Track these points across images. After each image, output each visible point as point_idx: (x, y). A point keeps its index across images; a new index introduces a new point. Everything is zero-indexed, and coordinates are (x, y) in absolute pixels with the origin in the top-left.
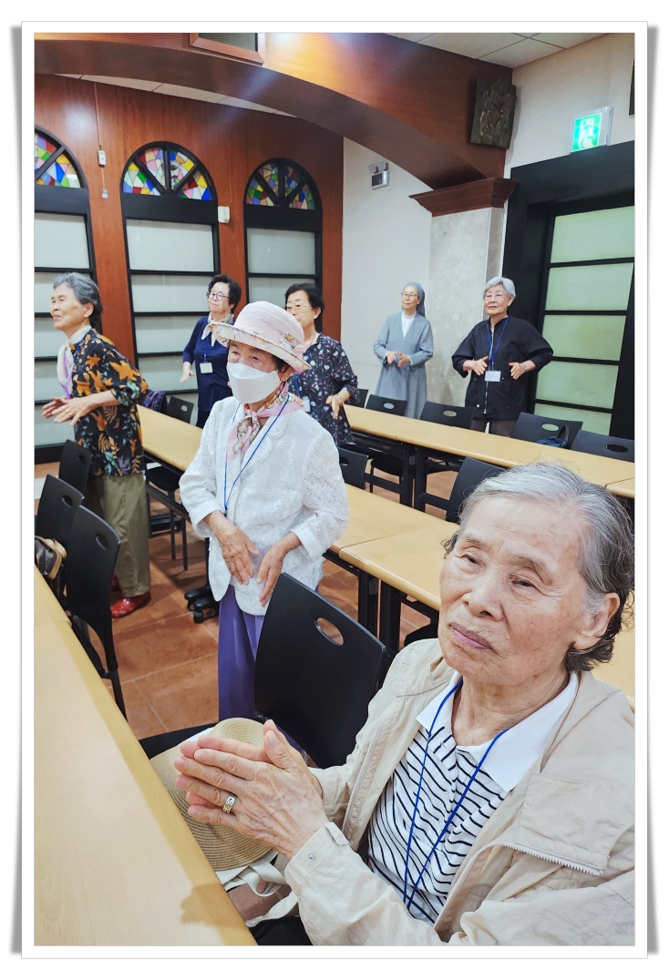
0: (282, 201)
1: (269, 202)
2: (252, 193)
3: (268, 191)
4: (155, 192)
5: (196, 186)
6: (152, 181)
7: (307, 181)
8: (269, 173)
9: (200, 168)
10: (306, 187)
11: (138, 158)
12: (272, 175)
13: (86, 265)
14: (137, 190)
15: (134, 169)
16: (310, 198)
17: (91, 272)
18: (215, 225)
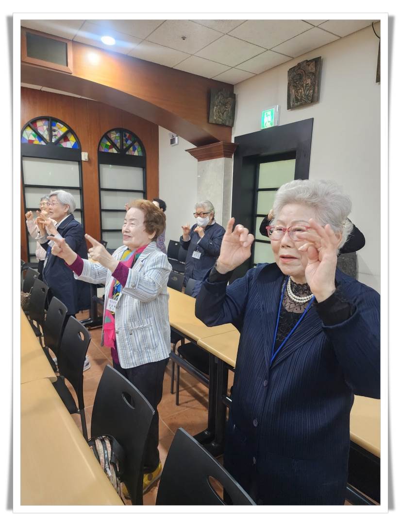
0: (122, 151)
1: (114, 151)
2: (103, 145)
3: (113, 145)
4: (43, 143)
5: (69, 140)
6: (41, 137)
8: (114, 136)
9: (70, 131)
10: (136, 143)
11: (32, 125)
12: (116, 137)
14: (31, 142)
15: (29, 130)
16: (140, 149)
18: (80, 162)
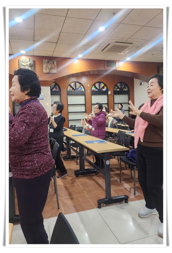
0: (121, 89)
1: (118, 90)
2: (115, 88)
3: (118, 88)
4: (97, 90)
5: (104, 88)
6: (96, 88)
7: (126, 85)
8: (119, 85)
9: (105, 85)
10: (126, 86)
11: (94, 85)
13: (84, 103)
14: (94, 90)
15: (93, 86)
16: (127, 88)
17: (85, 105)
18: (108, 95)
